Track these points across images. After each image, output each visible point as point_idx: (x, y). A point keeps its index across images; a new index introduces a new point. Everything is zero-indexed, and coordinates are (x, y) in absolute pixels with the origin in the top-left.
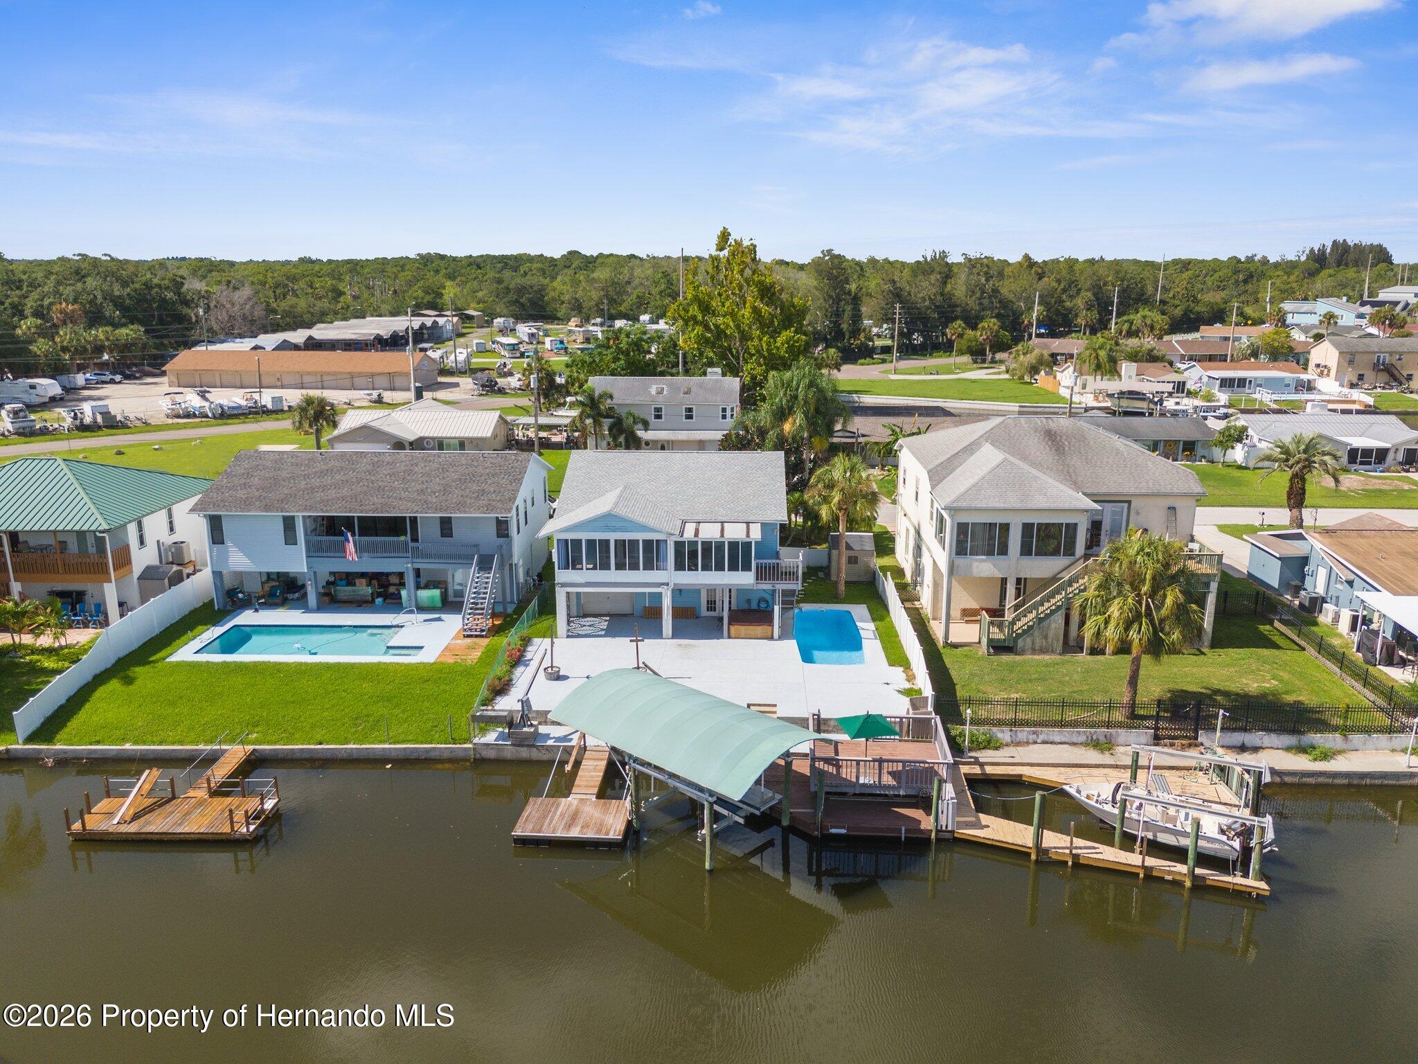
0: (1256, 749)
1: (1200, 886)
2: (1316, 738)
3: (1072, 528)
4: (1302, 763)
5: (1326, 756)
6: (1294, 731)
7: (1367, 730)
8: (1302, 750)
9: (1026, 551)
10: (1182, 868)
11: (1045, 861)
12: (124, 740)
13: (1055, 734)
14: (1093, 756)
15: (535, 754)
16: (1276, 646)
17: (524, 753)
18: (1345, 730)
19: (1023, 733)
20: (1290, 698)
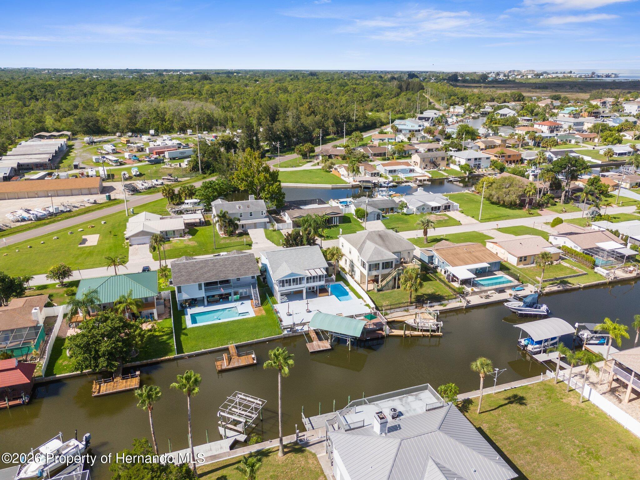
0: (433, 306)
1: (432, 336)
2: (443, 302)
3: (392, 262)
4: (441, 308)
5: (445, 306)
6: (440, 301)
7: (452, 299)
8: (441, 305)
9: (383, 268)
10: (429, 333)
11: (406, 337)
12: (201, 349)
13: (398, 310)
14: (406, 313)
15: (297, 334)
16: (431, 280)
17: (294, 334)
18: (448, 300)
19: (392, 311)
20: (437, 294)
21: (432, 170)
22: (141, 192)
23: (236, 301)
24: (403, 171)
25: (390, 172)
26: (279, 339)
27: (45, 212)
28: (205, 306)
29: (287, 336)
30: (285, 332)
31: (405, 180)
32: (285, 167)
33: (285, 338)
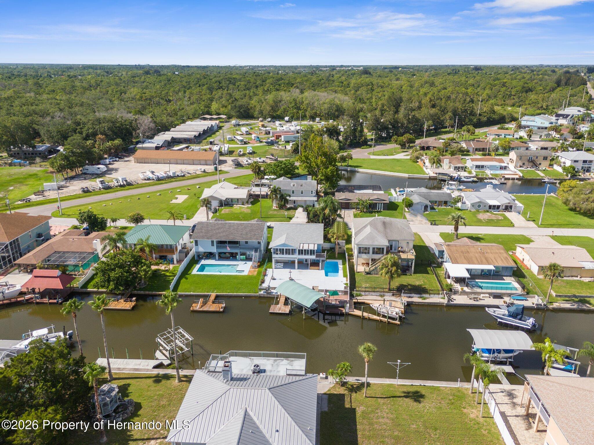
0: (412, 297)
1: (389, 323)
2: (424, 295)
3: (383, 249)
4: (420, 300)
5: (424, 299)
6: (421, 294)
7: (434, 294)
8: (421, 297)
9: (373, 253)
10: (386, 320)
11: (364, 318)
12: (191, 292)
13: (373, 294)
14: (380, 298)
15: (271, 296)
17: (269, 296)
18: (430, 294)
19: (367, 293)
20: (423, 286)
21: (529, 169)
22: (243, 167)
23: (241, 260)
24: (491, 168)
25: (477, 167)
26: (255, 297)
27: (165, 175)
28: (216, 260)
29: (262, 296)
30: (262, 292)
31: (491, 176)
32: (378, 155)
33: (260, 297)
